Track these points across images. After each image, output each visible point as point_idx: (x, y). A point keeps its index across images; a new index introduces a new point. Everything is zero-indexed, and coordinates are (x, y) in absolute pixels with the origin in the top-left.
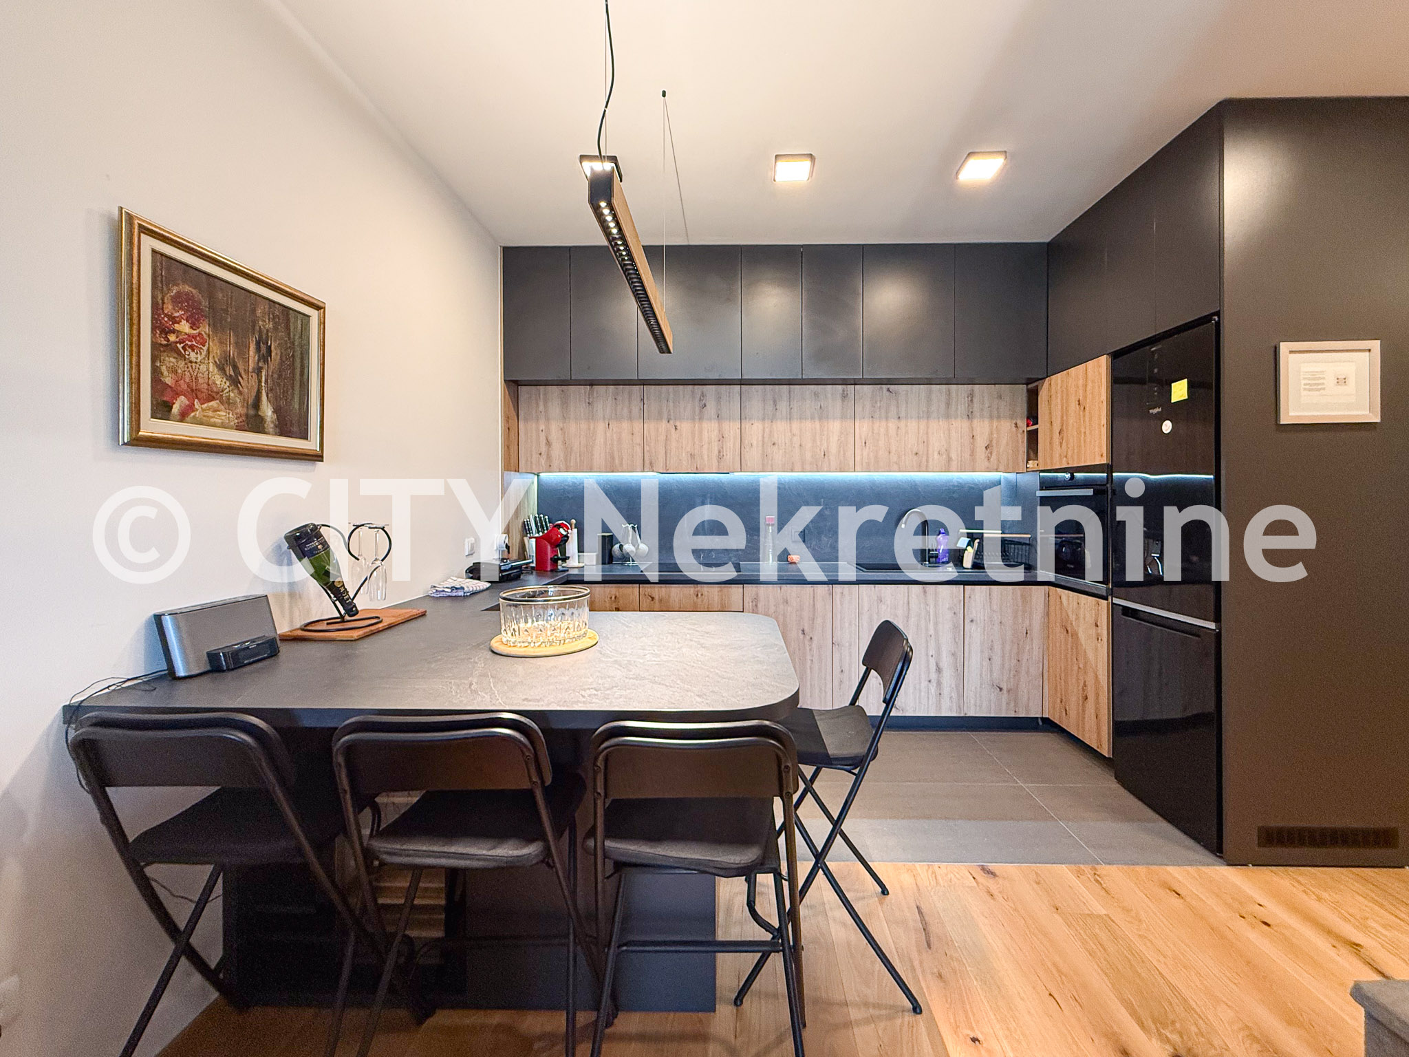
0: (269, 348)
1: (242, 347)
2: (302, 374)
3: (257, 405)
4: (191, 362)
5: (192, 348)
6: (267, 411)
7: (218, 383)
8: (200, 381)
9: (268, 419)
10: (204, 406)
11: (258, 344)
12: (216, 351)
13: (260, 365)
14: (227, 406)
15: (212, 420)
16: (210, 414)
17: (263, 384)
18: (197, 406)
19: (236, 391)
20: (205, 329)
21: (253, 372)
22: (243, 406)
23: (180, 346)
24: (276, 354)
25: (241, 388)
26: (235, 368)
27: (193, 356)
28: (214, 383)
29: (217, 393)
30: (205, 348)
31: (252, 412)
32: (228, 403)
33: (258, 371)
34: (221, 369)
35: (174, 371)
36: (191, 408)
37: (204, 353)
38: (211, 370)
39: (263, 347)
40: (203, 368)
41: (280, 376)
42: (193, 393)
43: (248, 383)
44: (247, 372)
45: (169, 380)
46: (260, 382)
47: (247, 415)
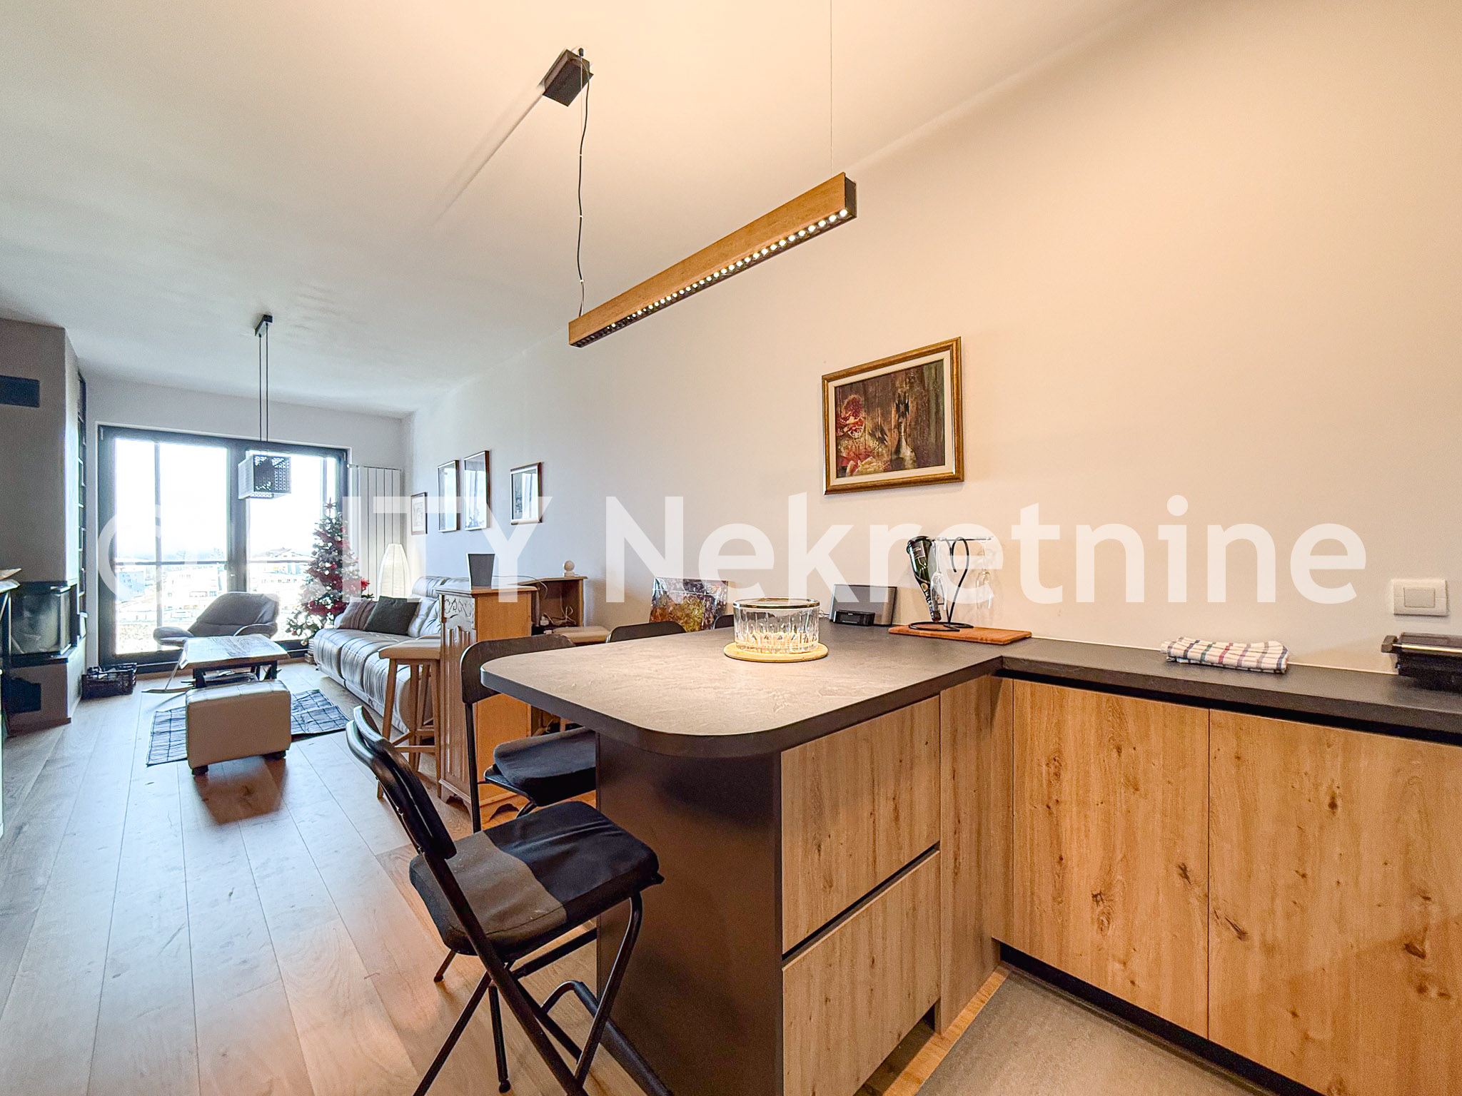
0: (907, 407)
1: (886, 415)
2: (937, 412)
3: (898, 450)
4: (855, 439)
5: (856, 430)
6: (907, 452)
7: (871, 445)
8: (861, 448)
9: (908, 458)
10: (863, 463)
11: (898, 407)
12: (869, 424)
13: (900, 421)
14: (877, 458)
15: (868, 470)
16: (868, 466)
17: (903, 434)
18: (859, 464)
19: (883, 446)
20: (863, 414)
21: (895, 427)
22: (888, 455)
23: (849, 433)
24: (913, 407)
25: (886, 443)
26: (883, 432)
27: (856, 435)
28: (870, 447)
29: (871, 452)
30: (863, 427)
31: (894, 457)
32: (879, 456)
33: (898, 425)
34: (873, 435)
35: (846, 448)
36: (856, 466)
37: (862, 431)
38: (867, 438)
39: (902, 407)
40: (862, 439)
41: (916, 423)
42: (858, 457)
43: (891, 439)
44: (890, 430)
45: (844, 455)
46: (900, 433)
47: (891, 460)
